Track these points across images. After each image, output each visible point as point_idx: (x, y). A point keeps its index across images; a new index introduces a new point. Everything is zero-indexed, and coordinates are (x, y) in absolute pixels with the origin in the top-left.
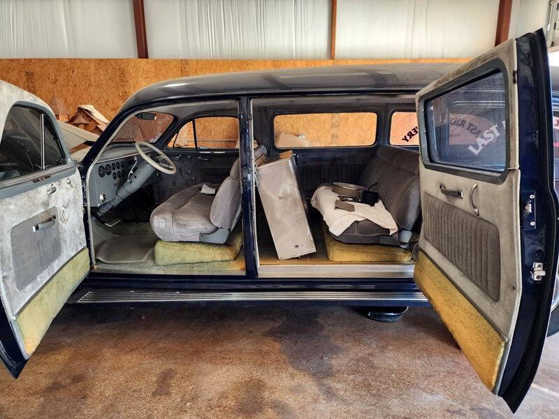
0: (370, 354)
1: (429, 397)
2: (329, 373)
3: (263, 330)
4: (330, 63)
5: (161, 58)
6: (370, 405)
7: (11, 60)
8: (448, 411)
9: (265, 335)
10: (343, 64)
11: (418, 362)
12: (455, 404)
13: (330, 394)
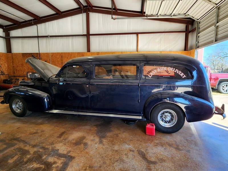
0: (119, 133)
1: (127, 146)
2: (104, 137)
3: (95, 124)
4: (137, 52)
5: (93, 52)
6: (109, 146)
7: (58, 53)
8: (130, 150)
9: (95, 125)
10: (140, 53)
11: (131, 136)
12: (133, 148)
13: (101, 142)
